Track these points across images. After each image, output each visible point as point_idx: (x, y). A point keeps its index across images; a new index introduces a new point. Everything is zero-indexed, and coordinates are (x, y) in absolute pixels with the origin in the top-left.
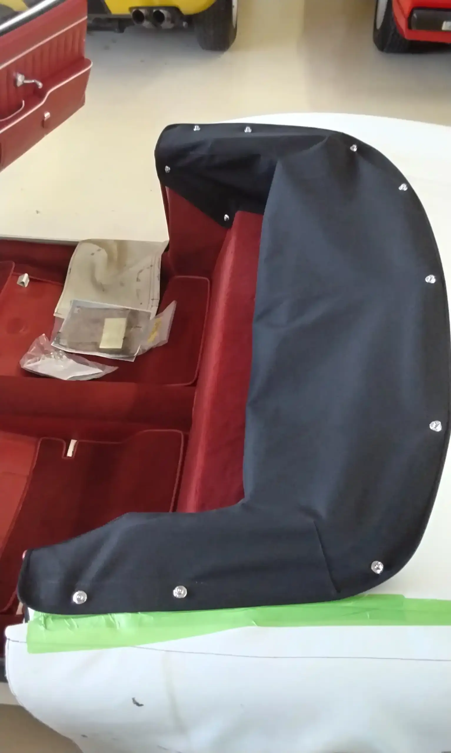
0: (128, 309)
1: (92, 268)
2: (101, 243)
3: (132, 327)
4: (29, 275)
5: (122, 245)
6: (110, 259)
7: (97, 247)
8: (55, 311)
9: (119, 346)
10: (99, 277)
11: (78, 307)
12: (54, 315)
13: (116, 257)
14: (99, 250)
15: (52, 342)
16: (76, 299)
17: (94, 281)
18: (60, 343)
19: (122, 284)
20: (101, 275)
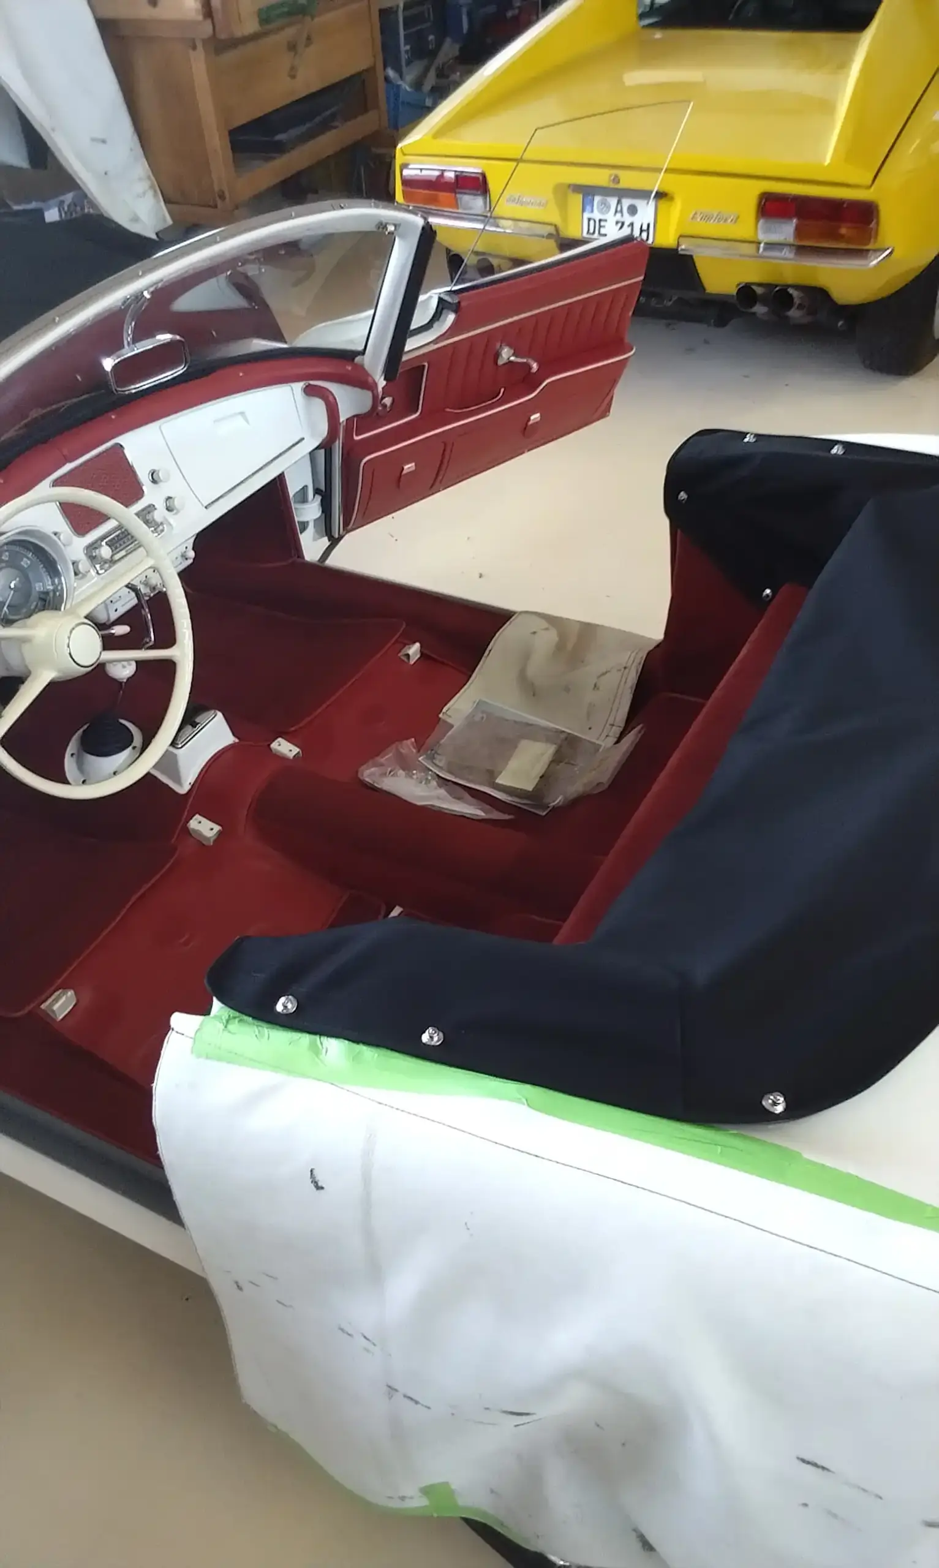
0: (564, 732)
1: (526, 656)
2: (552, 621)
3: (561, 762)
4: (421, 647)
5: (588, 630)
6: (560, 647)
7: (545, 624)
8: (444, 710)
9: (529, 787)
10: (531, 672)
11: (483, 712)
12: (441, 715)
13: (570, 646)
14: (547, 629)
15: (420, 756)
16: (484, 699)
17: (522, 676)
18: (434, 761)
19: (567, 689)
20: (536, 668)
